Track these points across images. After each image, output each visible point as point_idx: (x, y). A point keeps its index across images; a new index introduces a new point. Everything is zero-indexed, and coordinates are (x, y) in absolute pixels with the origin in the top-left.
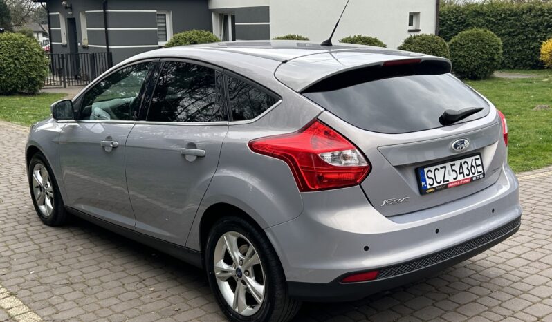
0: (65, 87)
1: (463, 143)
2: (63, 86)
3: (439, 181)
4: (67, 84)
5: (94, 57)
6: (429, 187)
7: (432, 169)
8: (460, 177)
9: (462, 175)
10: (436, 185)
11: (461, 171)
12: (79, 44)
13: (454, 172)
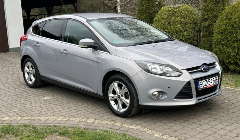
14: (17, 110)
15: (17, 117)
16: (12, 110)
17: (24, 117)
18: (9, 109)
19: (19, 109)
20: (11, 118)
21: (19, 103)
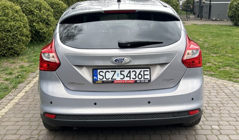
0: (188, 20)
1: (123, 60)
2: (187, 19)
3: (107, 78)
4: (189, 19)
5: (203, 7)
6: (99, 80)
7: (104, 71)
8: (127, 79)
9: (129, 78)
10: (104, 79)
11: (129, 75)
12: (202, 1)
13: (122, 75)
14: (226, 90)
15: (227, 84)
16: (231, 92)
17: (222, 84)
18: (233, 93)
19: (223, 91)
20: (232, 85)
21: (221, 99)
